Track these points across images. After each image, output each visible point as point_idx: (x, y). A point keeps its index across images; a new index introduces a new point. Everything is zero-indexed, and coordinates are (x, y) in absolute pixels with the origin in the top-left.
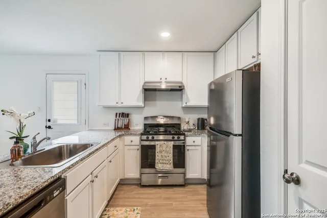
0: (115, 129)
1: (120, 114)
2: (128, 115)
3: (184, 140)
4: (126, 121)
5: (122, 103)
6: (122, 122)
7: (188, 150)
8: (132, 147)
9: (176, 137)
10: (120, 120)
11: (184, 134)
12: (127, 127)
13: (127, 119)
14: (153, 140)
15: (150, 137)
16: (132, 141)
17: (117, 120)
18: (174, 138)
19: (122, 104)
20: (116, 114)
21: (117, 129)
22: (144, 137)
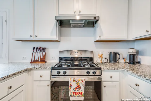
0: (32, 62)
1: (37, 48)
2: (44, 49)
3: (100, 76)
4: (42, 54)
5: (36, 36)
6: (39, 55)
7: (105, 87)
8: (42, 83)
9: (91, 72)
10: (37, 53)
11: (100, 69)
12: (43, 60)
13: (44, 53)
14: (65, 75)
15: (62, 72)
16: (41, 76)
17: (34, 54)
18: (89, 73)
19: (37, 38)
20: (34, 48)
21: (33, 62)
22: (55, 72)
